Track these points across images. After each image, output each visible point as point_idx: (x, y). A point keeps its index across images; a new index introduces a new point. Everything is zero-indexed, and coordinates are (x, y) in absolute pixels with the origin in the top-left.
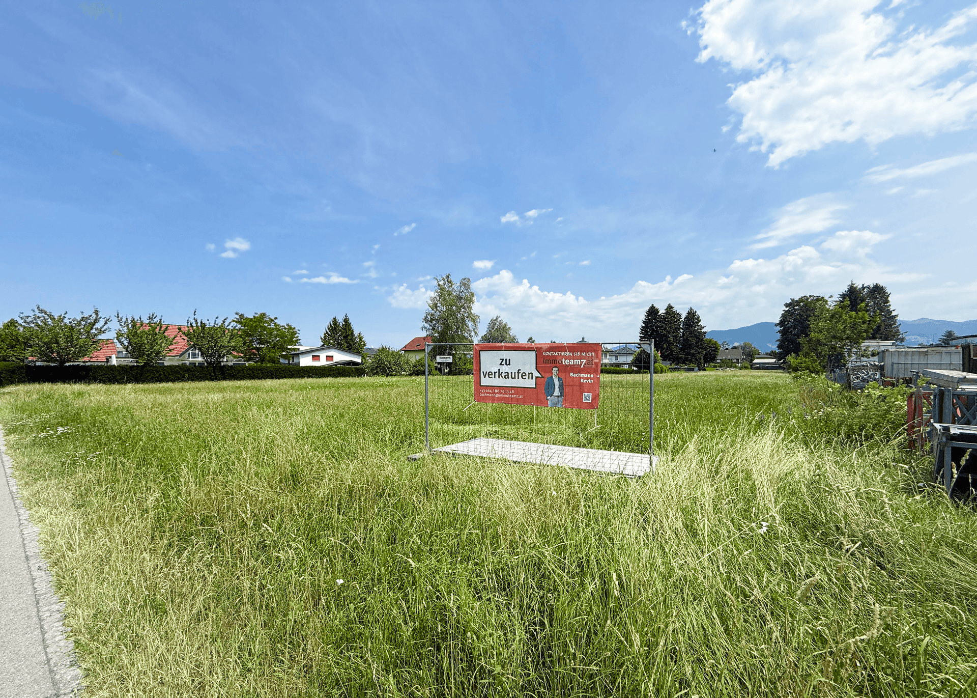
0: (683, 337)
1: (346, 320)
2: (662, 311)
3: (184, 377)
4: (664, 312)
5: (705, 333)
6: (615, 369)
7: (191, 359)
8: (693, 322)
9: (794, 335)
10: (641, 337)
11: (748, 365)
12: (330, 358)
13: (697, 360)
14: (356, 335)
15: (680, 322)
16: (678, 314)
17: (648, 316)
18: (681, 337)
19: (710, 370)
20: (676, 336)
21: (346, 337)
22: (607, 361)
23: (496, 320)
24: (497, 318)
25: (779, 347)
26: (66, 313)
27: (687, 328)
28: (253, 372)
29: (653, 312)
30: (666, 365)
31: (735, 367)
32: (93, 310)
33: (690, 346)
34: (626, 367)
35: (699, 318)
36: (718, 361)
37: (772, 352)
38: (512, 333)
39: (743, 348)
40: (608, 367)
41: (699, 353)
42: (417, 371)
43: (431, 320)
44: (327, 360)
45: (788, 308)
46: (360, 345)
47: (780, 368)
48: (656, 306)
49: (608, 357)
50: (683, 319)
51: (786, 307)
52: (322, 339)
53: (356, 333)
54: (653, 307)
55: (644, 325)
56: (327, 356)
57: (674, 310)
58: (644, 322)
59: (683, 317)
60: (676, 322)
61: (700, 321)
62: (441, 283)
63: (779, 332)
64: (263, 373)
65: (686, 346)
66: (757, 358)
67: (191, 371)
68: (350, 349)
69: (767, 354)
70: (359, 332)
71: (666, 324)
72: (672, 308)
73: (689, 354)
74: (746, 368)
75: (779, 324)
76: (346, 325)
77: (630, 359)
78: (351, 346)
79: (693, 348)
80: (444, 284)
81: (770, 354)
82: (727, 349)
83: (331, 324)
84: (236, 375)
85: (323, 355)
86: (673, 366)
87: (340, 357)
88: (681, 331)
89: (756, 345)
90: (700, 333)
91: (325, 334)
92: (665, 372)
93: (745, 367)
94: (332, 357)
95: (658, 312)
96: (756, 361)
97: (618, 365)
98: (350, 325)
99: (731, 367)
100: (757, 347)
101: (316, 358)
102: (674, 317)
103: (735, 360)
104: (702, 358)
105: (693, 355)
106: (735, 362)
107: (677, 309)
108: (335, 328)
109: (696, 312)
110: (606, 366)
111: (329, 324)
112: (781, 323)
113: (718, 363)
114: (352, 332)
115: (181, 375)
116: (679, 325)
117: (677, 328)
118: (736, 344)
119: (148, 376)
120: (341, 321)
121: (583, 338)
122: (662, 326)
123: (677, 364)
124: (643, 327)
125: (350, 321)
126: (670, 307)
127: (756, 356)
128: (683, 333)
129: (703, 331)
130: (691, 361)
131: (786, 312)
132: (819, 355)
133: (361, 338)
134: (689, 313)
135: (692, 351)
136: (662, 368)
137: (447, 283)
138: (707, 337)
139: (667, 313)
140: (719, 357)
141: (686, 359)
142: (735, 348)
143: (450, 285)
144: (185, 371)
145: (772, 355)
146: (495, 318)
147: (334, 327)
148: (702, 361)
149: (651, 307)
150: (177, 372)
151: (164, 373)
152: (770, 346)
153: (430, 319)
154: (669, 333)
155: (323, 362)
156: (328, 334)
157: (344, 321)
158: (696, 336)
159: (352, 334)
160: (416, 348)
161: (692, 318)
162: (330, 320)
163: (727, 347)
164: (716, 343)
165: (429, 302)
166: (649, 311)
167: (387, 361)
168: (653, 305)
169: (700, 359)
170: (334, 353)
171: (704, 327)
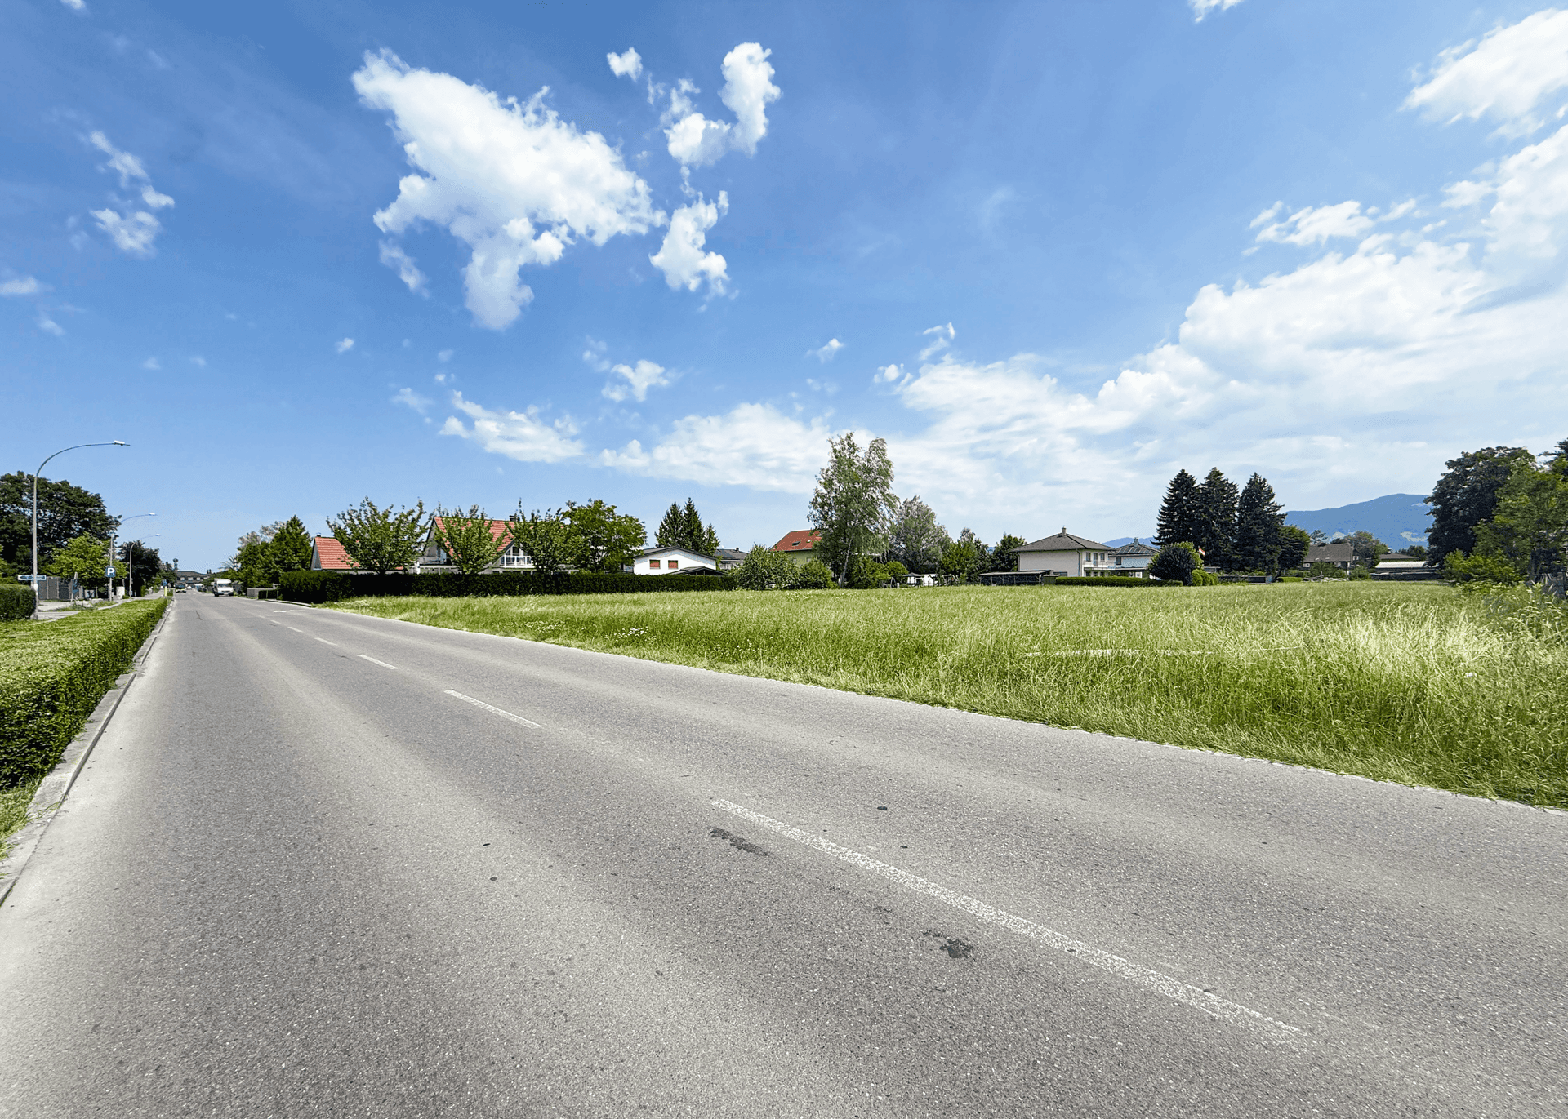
0: (1239, 524)
1: (690, 507)
2: (1200, 480)
3: (515, 590)
4: (1204, 482)
5: (1283, 516)
6: (1120, 579)
7: (505, 566)
8: (1259, 498)
9: (1464, 519)
10: (1160, 525)
11: (1365, 572)
12: (674, 563)
13: (1267, 565)
14: (704, 530)
15: (1235, 499)
16: (1231, 485)
17: (1175, 490)
18: (1236, 525)
19: (1292, 581)
20: (1227, 524)
21: (690, 533)
22: (1105, 566)
23: (914, 501)
24: (916, 498)
25: (1432, 541)
26: (392, 507)
27: (1247, 510)
28: (594, 583)
29: (1183, 482)
30: (1212, 572)
31: (1341, 576)
32: (417, 503)
33: (1253, 540)
34: (1139, 575)
35: (1270, 490)
36: (1305, 566)
37: (1413, 548)
38: (937, 522)
39: (1355, 542)
40: (1106, 576)
41: (1270, 552)
42: (806, 582)
43: (822, 505)
44: (670, 567)
45: (1452, 471)
46: (709, 544)
47: (1432, 576)
48: (1190, 472)
49: (1106, 559)
50: (1240, 494)
51: (1449, 468)
52: (656, 535)
53: (705, 526)
54: (1183, 474)
55: (1166, 506)
56: (669, 561)
57: (1224, 477)
58: (1166, 501)
59: (1241, 489)
60: (1227, 498)
61: (1273, 496)
62: (838, 448)
63: (1433, 512)
64: (607, 585)
65: (1246, 540)
66: (1384, 560)
67: (523, 582)
68: (697, 550)
69: (1403, 552)
70: (709, 525)
71: (1208, 503)
72: (1220, 474)
73: (1251, 553)
74: (1362, 577)
75: (1432, 499)
76: (689, 515)
77: (1145, 563)
78: (698, 545)
79: (1258, 544)
80: (844, 449)
81: (1409, 553)
82: (1324, 545)
83: (668, 514)
84: (574, 587)
85: (664, 559)
86: (1222, 574)
87: (687, 562)
88: (1237, 513)
89: (1380, 537)
90: (1273, 517)
91: (661, 529)
92: (1211, 584)
93: (1360, 576)
94: (677, 561)
95: (1194, 483)
96: (1381, 565)
97: (1124, 572)
98: (696, 514)
99: (1332, 576)
100: (1382, 542)
101: (655, 564)
102: (1223, 490)
103: (1339, 565)
104: (1276, 560)
105: (1259, 555)
106: (1338, 568)
107: (1228, 476)
108: (675, 520)
109: (1265, 480)
110: (1102, 573)
111: (665, 514)
112: (1438, 498)
113: (1307, 569)
114: (699, 525)
115: (511, 587)
116: (1233, 504)
117: (1229, 509)
118: (1341, 536)
119: (474, 589)
120: (682, 507)
121: (1064, 529)
122: (1201, 507)
123: (1228, 572)
124: (1164, 508)
125: (696, 509)
126: (1215, 474)
127: (1381, 556)
128: (1240, 518)
129: (1278, 513)
130: (1255, 567)
131: (1447, 476)
132: (1512, 554)
133: (711, 534)
134: (1251, 483)
135: (1257, 549)
136: (1205, 578)
137: (847, 447)
138: (1287, 523)
139: (1209, 484)
140: (1309, 558)
141: (1246, 563)
142: (1338, 541)
143: (852, 450)
144: (516, 582)
145: (1415, 553)
146: (910, 500)
147: (673, 518)
148: (1277, 566)
149: (1180, 475)
150: (506, 583)
151: (492, 584)
152: (1409, 538)
153: (820, 503)
154: (1213, 518)
155: (664, 569)
156: (666, 529)
157: (687, 509)
158: (1264, 522)
159: (699, 528)
160: (794, 548)
161: (1258, 491)
162: (668, 508)
163: (1324, 541)
164: (1302, 534)
165: (819, 476)
166: (1176, 481)
167: (764, 567)
168: (1183, 470)
169: (1273, 562)
170: (677, 556)
171: (1280, 507)
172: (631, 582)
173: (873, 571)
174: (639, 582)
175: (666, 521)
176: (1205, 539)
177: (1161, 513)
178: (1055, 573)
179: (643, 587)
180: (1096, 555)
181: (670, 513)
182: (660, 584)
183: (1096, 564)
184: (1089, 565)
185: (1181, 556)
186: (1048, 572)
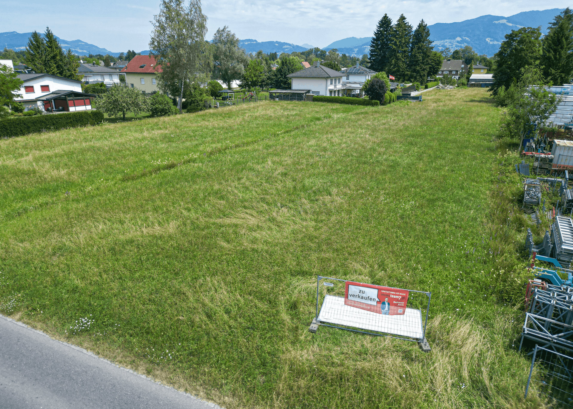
0: (411, 52)
2: (394, 22)
4: (396, 23)
5: (432, 48)
8: (422, 36)
11: (464, 80)
12: (45, 88)
13: (421, 78)
15: (411, 36)
16: (410, 26)
17: (380, 27)
18: (409, 52)
20: (405, 51)
22: (340, 86)
23: (223, 30)
24: (225, 28)
27: (416, 43)
29: (385, 22)
33: (417, 63)
35: (428, 31)
36: (439, 76)
44: (42, 90)
48: (389, 16)
49: (341, 82)
50: (413, 33)
54: (385, 17)
56: (42, 86)
57: (406, 21)
58: (376, 34)
59: (414, 29)
60: (406, 35)
61: (429, 35)
65: (413, 63)
71: (396, 38)
72: (405, 19)
73: (414, 71)
79: (419, 64)
85: (37, 85)
87: (57, 85)
88: (411, 45)
90: (427, 48)
93: (462, 84)
94: (48, 86)
95: (391, 23)
101: (29, 89)
102: (405, 29)
105: (418, 72)
108: (38, 46)
109: (426, 25)
110: (339, 92)
114: (59, 49)
116: (409, 39)
117: (406, 42)
122: (393, 40)
124: (374, 39)
126: (402, 18)
128: (411, 48)
129: (430, 46)
134: (420, 26)
135: (418, 68)
138: (434, 52)
139: (398, 25)
141: (411, 77)
146: (221, 29)
147: (36, 45)
154: (399, 48)
155: (38, 93)
158: (423, 52)
160: (142, 71)
161: (422, 31)
164: (440, 58)
165: (154, 22)
166: (381, 21)
167: (124, 102)
168: (386, 14)
169: (424, 75)
170: (46, 82)
171: (431, 42)
172: (18, 124)
173: (201, 94)
174: (25, 124)
175: (30, 47)
176: (393, 61)
177: (372, 42)
178: (313, 92)
179: (29, 127)
180: (335, 80)
181: (32, 39)
182: (43, 124)
183: (335, 86)
184: (332, 87)
185: (380, 86)
186: (309, 91)
